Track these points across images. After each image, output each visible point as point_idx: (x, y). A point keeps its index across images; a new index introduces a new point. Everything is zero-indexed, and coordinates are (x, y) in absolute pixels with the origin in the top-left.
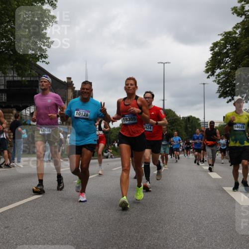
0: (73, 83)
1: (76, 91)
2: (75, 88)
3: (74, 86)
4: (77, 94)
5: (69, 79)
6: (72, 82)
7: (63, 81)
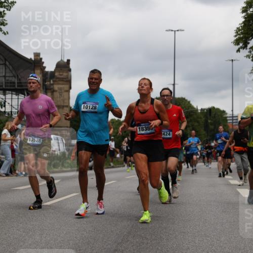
0: (43, 61)
1: (47, 72)
2: (45, 67)
3: (44, 65)
4: (49, 76)
5: (37, 55)
6: (41, 59)
7: (29, 58)
